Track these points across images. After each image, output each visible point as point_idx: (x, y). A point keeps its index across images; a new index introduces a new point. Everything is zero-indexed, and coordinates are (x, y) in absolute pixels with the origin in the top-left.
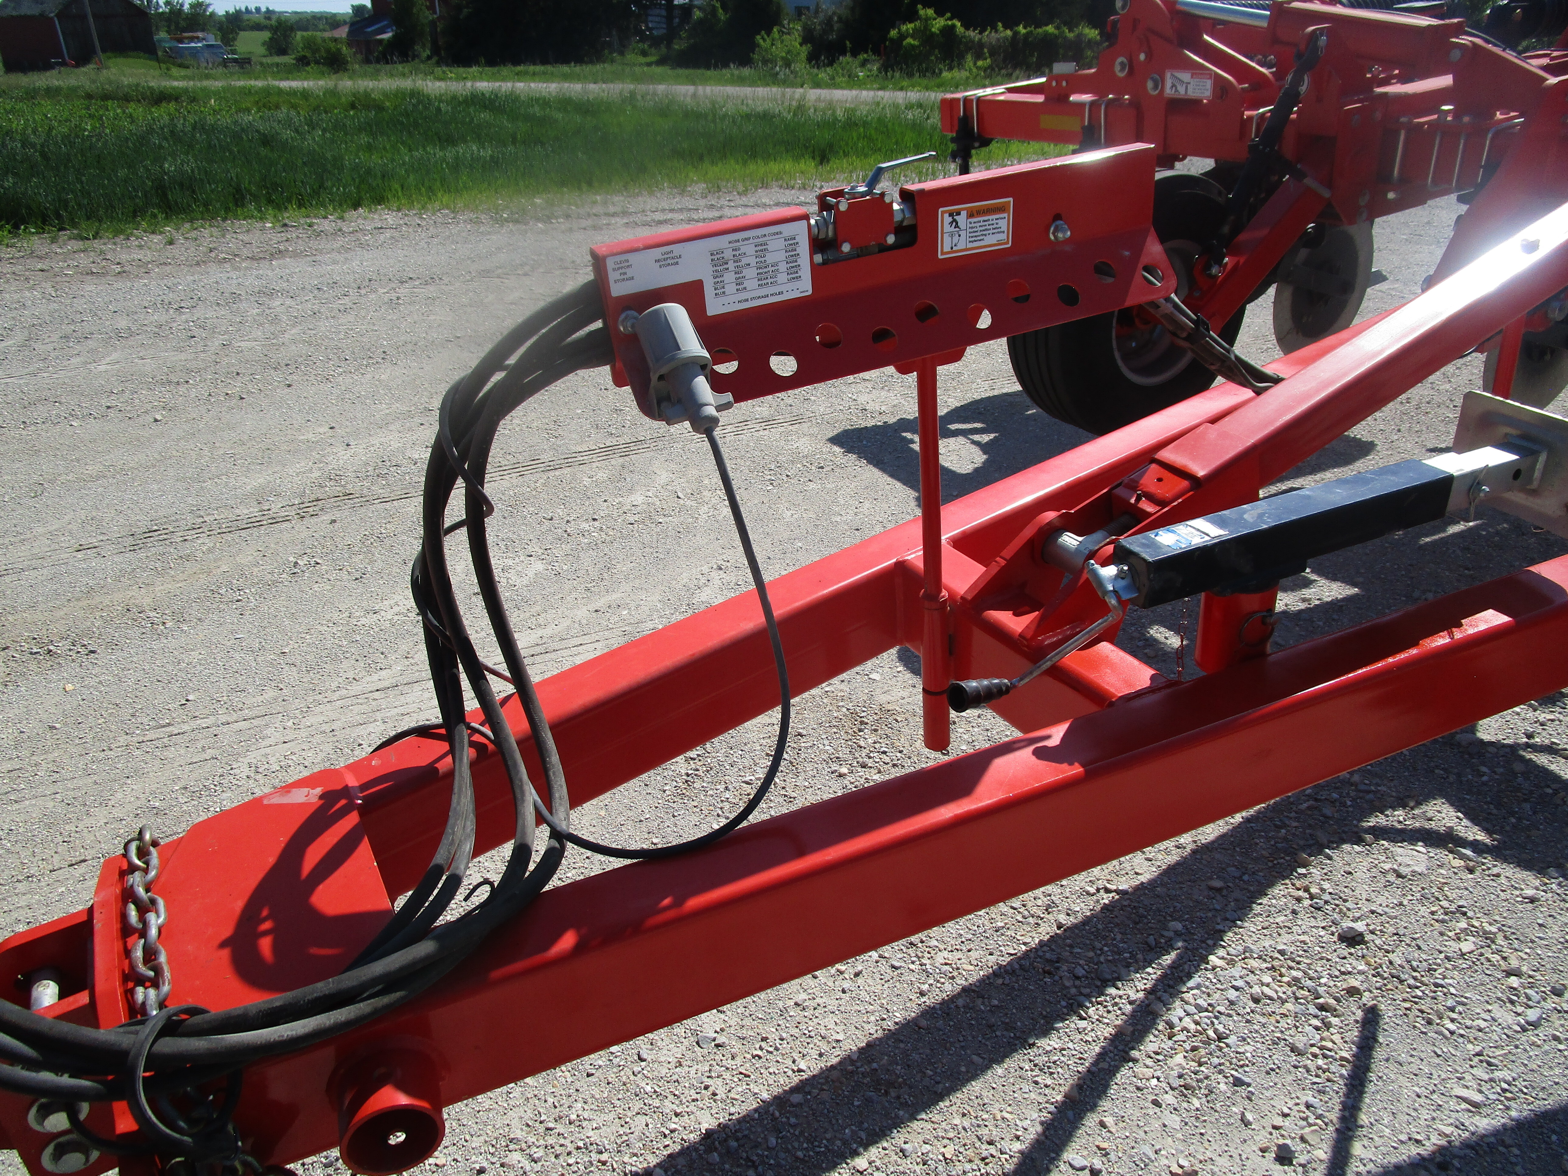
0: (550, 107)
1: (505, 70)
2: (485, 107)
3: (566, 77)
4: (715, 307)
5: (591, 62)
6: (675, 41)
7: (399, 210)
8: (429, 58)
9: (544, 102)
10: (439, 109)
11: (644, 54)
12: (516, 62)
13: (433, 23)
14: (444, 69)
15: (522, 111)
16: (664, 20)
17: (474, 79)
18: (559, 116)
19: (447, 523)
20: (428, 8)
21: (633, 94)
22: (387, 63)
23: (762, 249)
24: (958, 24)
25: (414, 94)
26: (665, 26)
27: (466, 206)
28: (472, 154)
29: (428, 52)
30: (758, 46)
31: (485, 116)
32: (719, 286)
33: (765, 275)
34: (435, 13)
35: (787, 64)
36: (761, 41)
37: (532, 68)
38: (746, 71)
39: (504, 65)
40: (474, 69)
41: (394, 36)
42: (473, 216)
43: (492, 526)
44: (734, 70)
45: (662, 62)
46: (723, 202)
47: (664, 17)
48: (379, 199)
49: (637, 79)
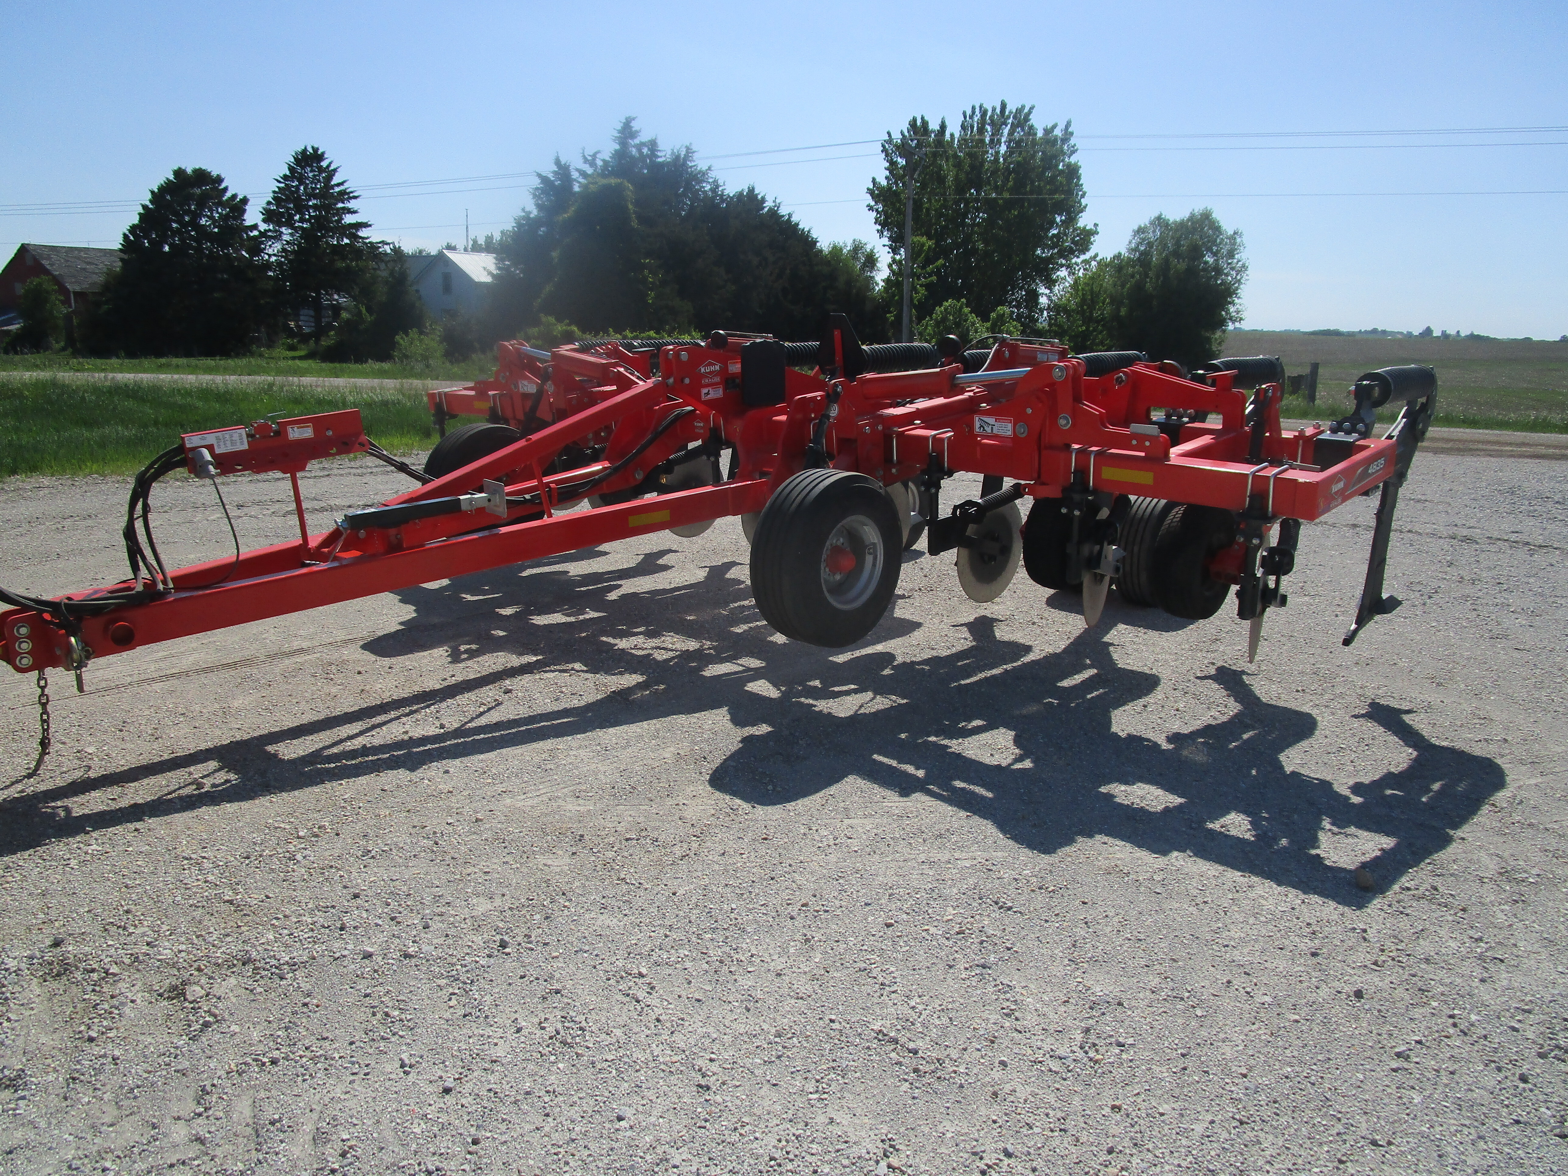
0: (192, 397)
1: (146, 362)
2: (128, 396)
3: (209, 370)
4: (218, 451)
5: (238, 355)
6: (323, 338)
7: (53, 475)
8: (64, 349)
9: (187, 393)
10: (83, 398)
11: (292, 348)
12: (159, 354)
13: (68, 317)
14: (81, 360)
15: (165, 399)
16: (312, 319)
17: (113, 370)
18: (200, 404)
19: (135, 516)
20: (63, 303)
21: (271, 385)
22: (16, 353)
23: (231, 436)
24: (576, 329)
25: (54, 383)
26: (313, 324)
27: (113, 472)
28: (118, 434)
29: (62, 344)
30: (398, 343)
31: (129, 404)
32: (219, 446)
33: (233, 443)
34: (70, 307)
35: (425, 358)
36: (401, 341)
37: (175, 361)
38: (386, 366)
39: (146, 358)
40: (114, 361)
41: (22, 328)
42: (120, 478)
43: (150, 516)
44: (372, 365)
45: (311, 356)
46: (335, 465)
47: (312, 316)
48: (33, 468)
49: (280, 372)
